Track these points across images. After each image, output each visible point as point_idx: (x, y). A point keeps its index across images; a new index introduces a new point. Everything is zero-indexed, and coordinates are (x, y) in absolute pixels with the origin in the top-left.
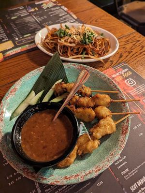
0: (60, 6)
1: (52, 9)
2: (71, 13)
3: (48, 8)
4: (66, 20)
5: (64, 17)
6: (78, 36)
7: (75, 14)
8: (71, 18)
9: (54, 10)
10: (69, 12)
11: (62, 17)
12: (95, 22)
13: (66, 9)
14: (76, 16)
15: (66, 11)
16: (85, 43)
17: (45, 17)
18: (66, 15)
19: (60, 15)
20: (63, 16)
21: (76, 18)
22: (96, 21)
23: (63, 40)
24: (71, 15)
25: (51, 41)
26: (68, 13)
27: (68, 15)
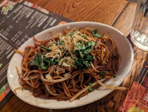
0: (22, 3)
1: (15, 11)
2: (39, 8)
3: (10, 12)
4: (37, 20)
5: (33, 18)
6: (69, 58)
7: (43, 7)
8: (42, 15)
9: (18, 12)
10: (36, 7)
11: (30, 18)
12: (73, 9)
13: (30, 4)
14: (47, 9)
15: (32, 8)
16: (84, 66)
17: (11, 27)
18: (34, 13)
19: (27, 17)
20: (31, 15)
21: (47, 12)
22: (73, 7)
23: (49, 77)
24: (39, 11)
25: (32, 78)
26: (36, 10)
27: (37, 13)
